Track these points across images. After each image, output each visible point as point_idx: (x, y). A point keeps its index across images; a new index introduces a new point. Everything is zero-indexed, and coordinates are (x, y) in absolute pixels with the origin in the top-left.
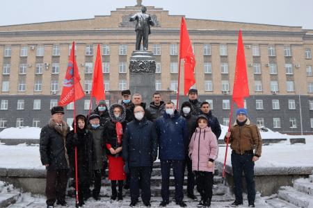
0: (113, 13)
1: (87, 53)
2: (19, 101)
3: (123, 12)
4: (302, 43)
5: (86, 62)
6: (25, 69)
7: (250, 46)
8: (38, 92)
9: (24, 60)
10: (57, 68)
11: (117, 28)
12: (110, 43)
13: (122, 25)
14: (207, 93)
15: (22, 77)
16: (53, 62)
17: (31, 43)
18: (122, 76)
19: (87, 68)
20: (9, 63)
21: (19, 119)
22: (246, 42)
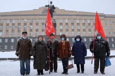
0: (40, 9)
1: (31, 22)
2: (6, 39)
3: (43, 8)
4: (104, 19)
5: (30, 25)
6: (8, 28)
8: (13, 36)
9: (8, 25)
10: (20, 28)
11: (41, 13)
12: (39, 19)
13: (43, 13)
14: (72, 36)
15: (7, 31)
16: (18, 25)
17: (11, 19)
18: (43, 30)
19: (30, 27)
20: (2, 26)
21: (6, 46)
22: (86, 18)
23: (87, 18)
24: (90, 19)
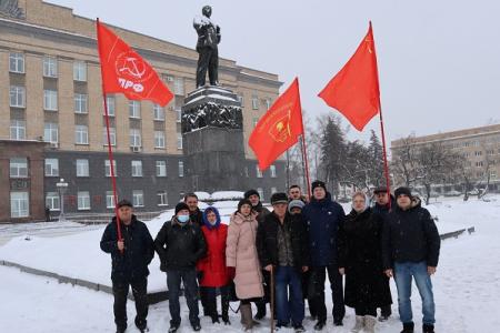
4: (234, 84)
7: (172, 79)
22: (167, 72)
23: (172, 73)
24: (183, 75)
